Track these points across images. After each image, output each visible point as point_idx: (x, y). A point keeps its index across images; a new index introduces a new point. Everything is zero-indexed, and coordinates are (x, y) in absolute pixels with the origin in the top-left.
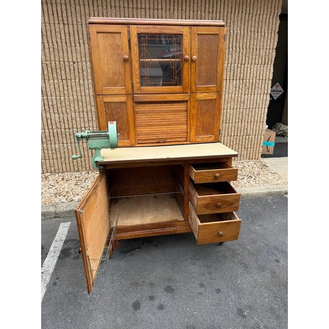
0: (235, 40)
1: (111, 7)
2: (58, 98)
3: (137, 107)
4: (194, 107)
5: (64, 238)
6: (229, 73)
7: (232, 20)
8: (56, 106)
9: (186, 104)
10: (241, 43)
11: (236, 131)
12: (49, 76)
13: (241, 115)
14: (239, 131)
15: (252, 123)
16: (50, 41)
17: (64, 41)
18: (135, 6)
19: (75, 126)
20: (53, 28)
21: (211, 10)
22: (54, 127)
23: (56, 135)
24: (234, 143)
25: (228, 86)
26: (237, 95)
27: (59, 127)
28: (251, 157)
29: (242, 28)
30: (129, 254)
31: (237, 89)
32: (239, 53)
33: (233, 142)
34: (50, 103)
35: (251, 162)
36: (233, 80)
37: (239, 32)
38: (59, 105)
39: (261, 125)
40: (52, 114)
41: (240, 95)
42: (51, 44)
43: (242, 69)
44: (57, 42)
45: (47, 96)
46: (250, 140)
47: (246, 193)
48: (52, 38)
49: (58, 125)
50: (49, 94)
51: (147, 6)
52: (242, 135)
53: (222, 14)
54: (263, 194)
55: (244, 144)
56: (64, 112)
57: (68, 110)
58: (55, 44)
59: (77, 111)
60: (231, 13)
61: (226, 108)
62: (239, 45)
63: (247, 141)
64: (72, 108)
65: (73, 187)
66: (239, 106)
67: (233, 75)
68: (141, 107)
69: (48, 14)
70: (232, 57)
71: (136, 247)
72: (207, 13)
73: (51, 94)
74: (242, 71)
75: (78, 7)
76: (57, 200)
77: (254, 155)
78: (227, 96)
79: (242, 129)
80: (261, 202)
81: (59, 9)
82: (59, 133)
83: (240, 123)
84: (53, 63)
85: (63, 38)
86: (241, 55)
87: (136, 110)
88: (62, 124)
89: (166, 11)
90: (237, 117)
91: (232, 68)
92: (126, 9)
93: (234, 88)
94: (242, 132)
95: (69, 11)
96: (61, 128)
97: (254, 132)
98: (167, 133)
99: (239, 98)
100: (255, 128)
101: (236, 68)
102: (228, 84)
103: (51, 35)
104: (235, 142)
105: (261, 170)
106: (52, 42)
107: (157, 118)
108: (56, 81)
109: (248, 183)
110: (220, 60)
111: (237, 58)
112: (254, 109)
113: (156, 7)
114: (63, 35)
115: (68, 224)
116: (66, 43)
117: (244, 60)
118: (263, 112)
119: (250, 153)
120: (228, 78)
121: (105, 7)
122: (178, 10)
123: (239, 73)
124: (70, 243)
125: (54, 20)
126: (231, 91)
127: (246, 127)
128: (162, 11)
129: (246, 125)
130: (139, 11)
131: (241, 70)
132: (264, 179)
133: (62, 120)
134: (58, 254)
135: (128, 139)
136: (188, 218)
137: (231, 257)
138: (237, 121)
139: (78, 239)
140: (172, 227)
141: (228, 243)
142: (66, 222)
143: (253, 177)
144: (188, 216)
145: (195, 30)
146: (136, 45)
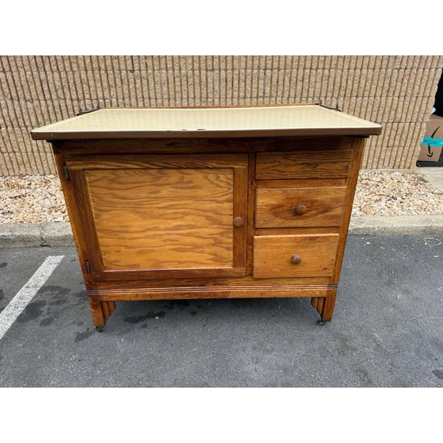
5: (42, 283)
13: (388, 81)
15: (408, 98)
19: (87, 96)
22: (54, 97)
23: (57, 110)
27: (62, 96)
28: (397, 164)
35: (396, 173)
39: (424, 102)
40: (49, 73)
46: (399, 132)
47: (382, 226)
49: (60, 92)
54: (416, 230)
55: (387, 138)
56: (68, 69)
57: (75, 67)
59: (89, 67)
61: (359, 66)
63: (393, 133)
64: (80, 62)
66: (385, 63)
71: (155, 312)
76: (50, 218)
77: (404, 159)
79: (387, 109)
80: (410, 245)
82: (63, 108)
83: (384, 98)
88: (66, 90)
90: (381, 84)
94: (386, 116)
96: (65, 99)
97: (409, 117)
100: (411, 108)
105: (414, 187)
109: (387, 209)
112: (415, 70)
115: (59, 259)
118: (432, 76)
119: (396, 157)
124: (49, 292)
127: (395, 106)
129: (395, 102)
132: (420, 202)
133: (65, 84)
134: (21, 309)
136: (252, 270)
137: (337, 353)
138: (379, 92)
139: (64, 286)
140: (218, 284)
141: (336, 322)
142: (56, 254)
143: (399, 199)
144: (252, 266)
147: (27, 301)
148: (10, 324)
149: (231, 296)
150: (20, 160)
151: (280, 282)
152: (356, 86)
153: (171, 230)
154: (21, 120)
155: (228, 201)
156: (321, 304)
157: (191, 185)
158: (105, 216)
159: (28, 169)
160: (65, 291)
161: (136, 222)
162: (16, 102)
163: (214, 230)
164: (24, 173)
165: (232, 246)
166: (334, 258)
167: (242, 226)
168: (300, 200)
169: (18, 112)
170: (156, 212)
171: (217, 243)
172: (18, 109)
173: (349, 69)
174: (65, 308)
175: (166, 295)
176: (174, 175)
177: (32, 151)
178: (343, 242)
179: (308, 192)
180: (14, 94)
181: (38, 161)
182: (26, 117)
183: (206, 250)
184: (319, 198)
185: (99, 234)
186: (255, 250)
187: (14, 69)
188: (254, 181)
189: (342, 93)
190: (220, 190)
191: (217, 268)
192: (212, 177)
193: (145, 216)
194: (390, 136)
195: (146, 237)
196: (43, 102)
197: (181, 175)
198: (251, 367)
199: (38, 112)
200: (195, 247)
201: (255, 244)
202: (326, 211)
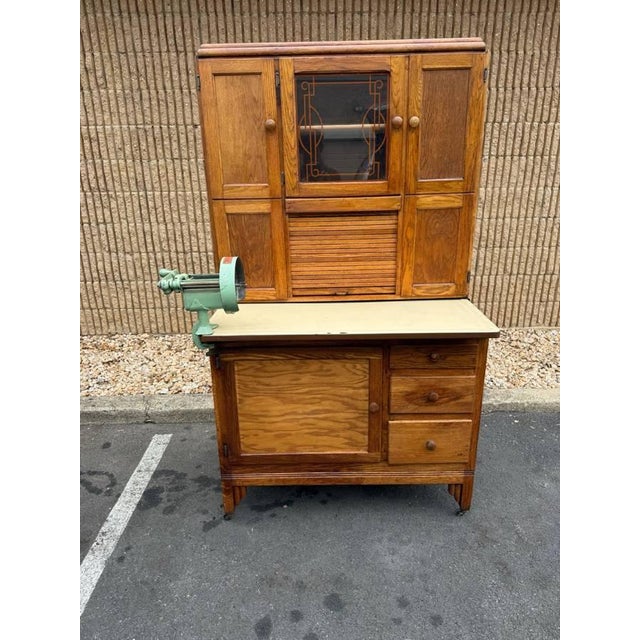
0: (527, 70)
1: (267, 14)
2: (165, 193)
3: (292, 224)
4: (411, 225)
5: (154, 466)
6: (510, 141)
7: (523, 27)
8: (160, 209)
9: (395, 217)
10: (542, 76)
11: (523, 265)
12: (148, 154)
13: (535, 230)
14: (530, 264)
16: (152, 86)
17: (176, 84)
18: (315, 9)
19: (195, 249)
20: (157, 61)
21: (475, 9)
22: (157, 249)
23: (160, 262)
24: (518, 290)
25: (507, 168)
26: (527, 189)
27: (166, 249)
28: (554, 321)
29: (546, 44)
30: (269, 513)
31: (529, 174)
32: (536, 99)
33: (515, 287)
34: (151, 204)
35: (554, 332)
36: (520, 155)
37: (537, 52)
38: (167, 209)
40: (154, 224)
41: (534, 189)
42: (153, 92)
43: (542, 132)
44: (164, 88)
45: (145, 190)
47: (532, 401)
48: (155, 79)
49: (164, 244)
50: (149, 187)
51: (340, 8)
52: (536, 272)
53: (501, 15)
55: (539, 292)
56: (176, 221)
57: (183, 218)
58: (161, 91)
59: (199, 219)
60: (521, 12)
61: (501, 215)
62: (537, 82)
63: (546, 286)
64: (190, 213)
65: (186, 364)
66: (530, 211)
67: (521, 145)
68: (300, 224)
69: (150, 34)
70: (520, 107)
71: (282, 501)
72: (466, 15)
73: (153, 187)
74: (542, 138)
75: (204, 17)
76: (153, 390)
78: (504, 189)
79: (537, 261)
81: (169, 22)
82: (167, 261)
83: (532, 248)
84: (157, 127)
85: (176, 79)
86: (540, 101)
87: (291, 229)
88: (172, 242)
89: (378, 14)
90: (527, 234)
91: (519, 131)
92: (297, 16)
93: (522, 174)
94: (536, 268)
95: (187, 25)
96: (170, 251)
98: (354, 277)
99: (533, 195)
101: (527, 130)
102: (507, 164)
103: (154, 73)
104: (519, 286)
106: (156, 88)
107: (334, 246)
108: (161, 162)
109: (539, 380)
110: (473, 123)
111: (531, 108)
113: (358, 9)
114: (175, 73)
115: (167, 438)
116: (181, 89)
117: (546, 113)
119: (552, 313)
120: (509, 152)
121: (255, 15)
122: (404, 12)
123: (533, 142)
124: (164, 477)
125: (159, 45)
126: (513, 180)
127: (545, 257)
128: (370, 16)
129: (546, 253)
130: (323, 18)
131: (538, 136)
133: (171, 236)
134: (137, 498)
135: (273, 286)
136: (387, 455)
137: (476, 545)
138: (526, 242)
139: (180, 470)
140: (353, 470)
141: (475, 512)
142: (163, 433)
143: (554, 366)
144: (387, 451)
145: (418, 61)
146: (291, 97)
147: (143, 487)
148: (131, 512)
149: (365, 483)
150: (110, 316)
151: (417, 467)
152: (498, 236)
153: (308, 414)
154: (116, 274)
155: (364, 387)
156: (459, 492)
157: (329, 373)
158: (248, 401)
159: (119, 327)
160: (181, 476)
161: (276, 408)
162: (114, 255)
163: (350, 415)
164: (113, 332)
165: (367, 430)
166: (469, 443)
167: (378, 412)
168: (433, 388)
169: (115, 265)
170: (295, 397)
171: (353, 427)
172: (115, 261)
173: (489, 218)
174: (186, 495)
175: (299, 480)
176: (314, 365)
177: (126, 308)
178: (476, 427)
179: (440, 381)
180: (112, 246)
181: (131, 318)
182: (123, 270)
184: (450, 386)
185: (240, 418)
186: (390, 435)
187: (116, 220)
188: (388, 370)
189: (483, 243)
190: (357, 377)
191: (352, 452)
192: (349, 366)
193: (285, 401)
194: (542, 290)
195: (284, 421)
196: (144, 255)
197: (320, 364)
198: (388, 559)
199: (138, 264)
200: (330, 432)
201: (391, 429)
202: (458, 398)
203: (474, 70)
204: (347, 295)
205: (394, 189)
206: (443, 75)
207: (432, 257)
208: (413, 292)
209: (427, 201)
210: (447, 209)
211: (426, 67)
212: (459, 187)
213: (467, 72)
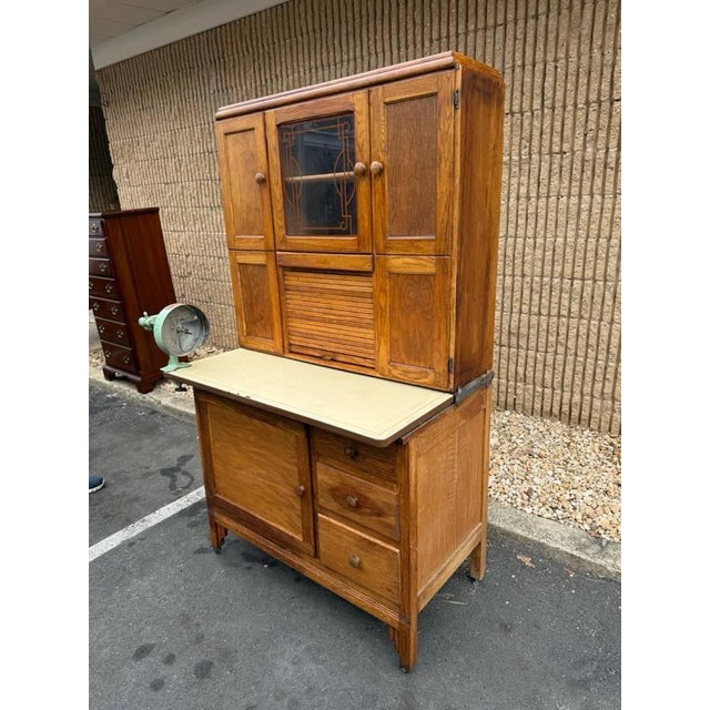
4: (383, 290)
9: (370, 279)
30: (249, 564)
75: (373, 60)
87: (285, 283)
98: (338, 341)
134: (187, 505)
135: (272, 338)
140: (296, 554)
145: (380, 94)
146: (275, 149)
147: (200, 498)
148: (172, 514)
155: (295, 464)
158: (219, 445)
161: (236, 458)
165: (300, 514)
166: (400, 581)
168: (355, 491)
170: (248, 454)
171: (291, 506)
179: (361, 484)
183: (284, 509)
184: (371, 496)
185: (213, 458)
186: (320, 530)
191: (290, 534)
201: (320, 523)
202: (380, 515)
203: (440, 96)
204: (333, 360)
205: (365, 247)
206: (407, 107)
207: (408, 332)
208: (390, 371)
209: (398, 263)
210: (420, 275)
211: (387, 100)
212: (430, 248)
213: (433, 99)
